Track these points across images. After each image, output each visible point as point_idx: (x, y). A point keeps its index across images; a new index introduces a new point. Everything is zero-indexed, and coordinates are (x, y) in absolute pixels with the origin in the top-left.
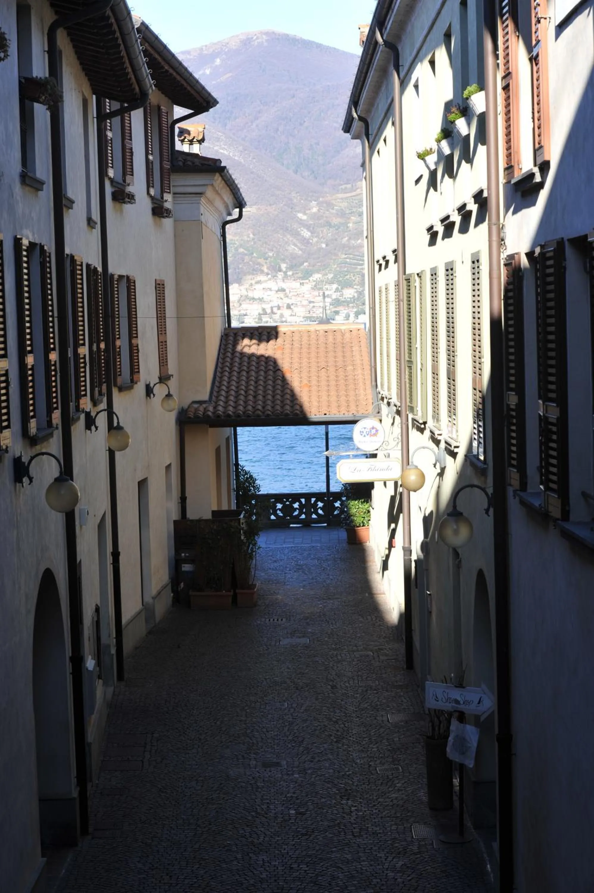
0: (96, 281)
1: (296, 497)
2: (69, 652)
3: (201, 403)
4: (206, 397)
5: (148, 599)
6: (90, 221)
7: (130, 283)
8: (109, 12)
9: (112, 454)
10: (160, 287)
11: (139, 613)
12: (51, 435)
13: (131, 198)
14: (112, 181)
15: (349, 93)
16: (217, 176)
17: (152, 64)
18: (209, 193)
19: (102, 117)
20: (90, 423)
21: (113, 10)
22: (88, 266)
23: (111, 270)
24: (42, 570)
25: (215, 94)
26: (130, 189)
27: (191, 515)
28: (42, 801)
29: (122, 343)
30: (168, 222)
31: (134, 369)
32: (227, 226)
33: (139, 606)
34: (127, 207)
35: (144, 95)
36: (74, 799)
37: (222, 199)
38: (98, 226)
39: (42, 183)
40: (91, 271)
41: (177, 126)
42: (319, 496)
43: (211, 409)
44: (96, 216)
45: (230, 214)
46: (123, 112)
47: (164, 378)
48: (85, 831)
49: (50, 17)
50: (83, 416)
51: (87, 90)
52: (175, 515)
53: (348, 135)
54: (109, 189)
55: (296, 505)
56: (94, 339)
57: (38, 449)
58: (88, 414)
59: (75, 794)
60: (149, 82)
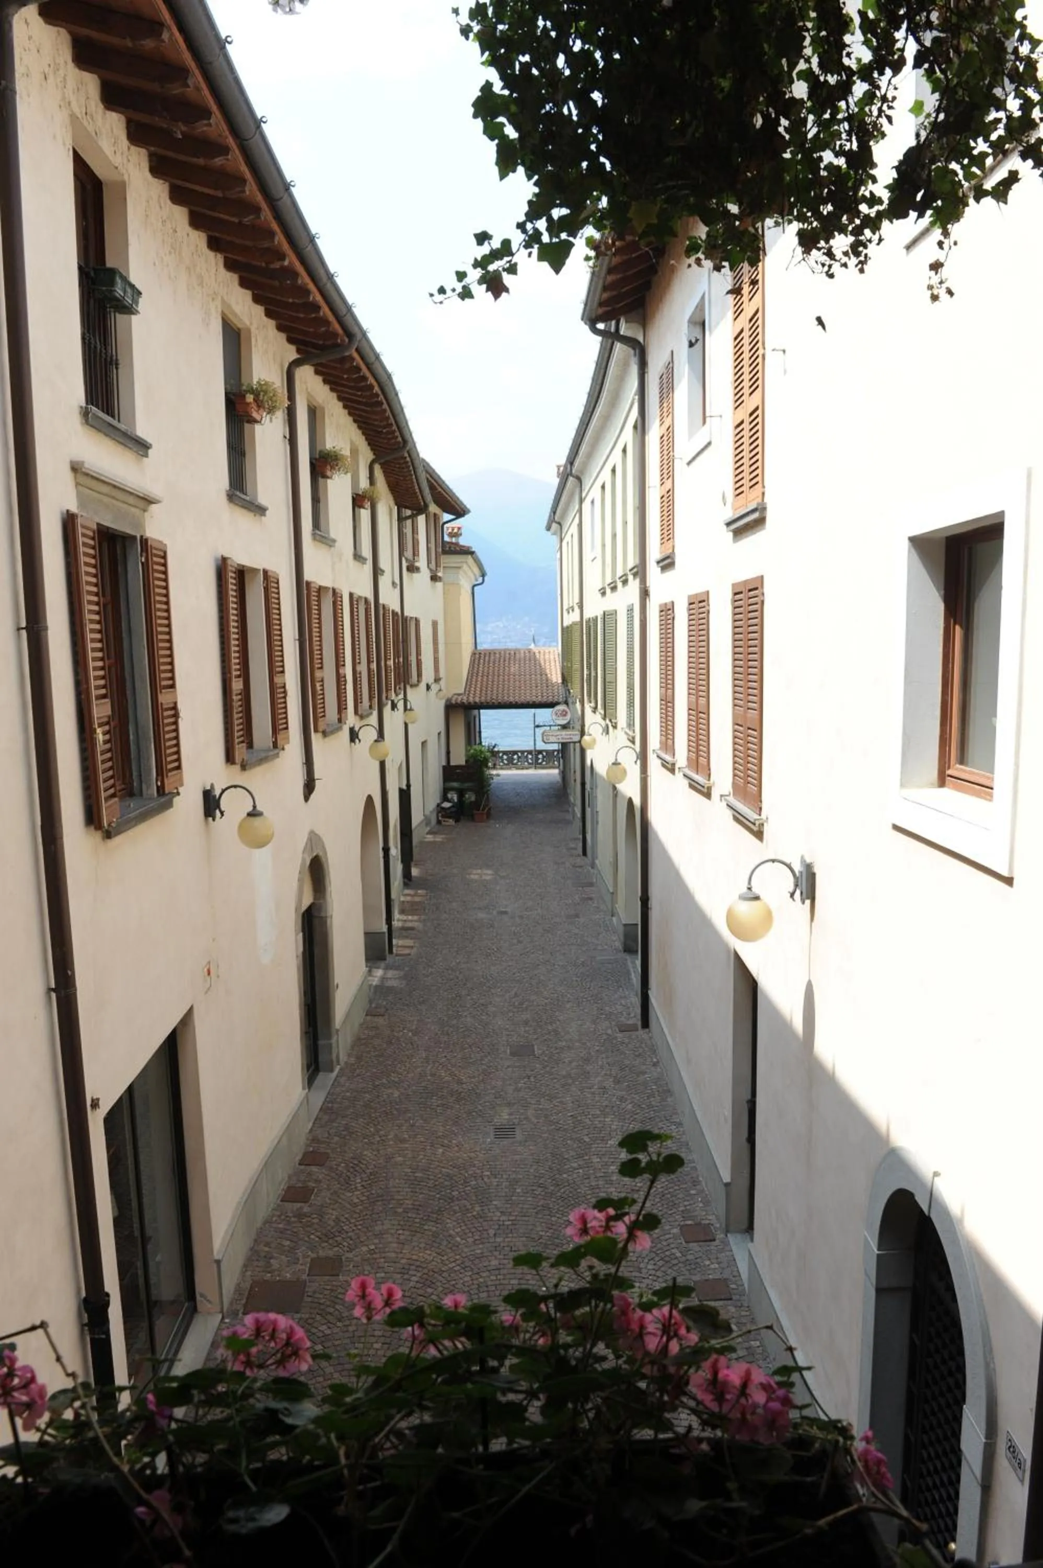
0: (397, 621)
1: (515, 753)
2: (381, 845)
3: (459, 695)
4: (462, 691)
5: (427, 813)
6: (394, 583)
7: (417, 621)
8: (406, 455)
9: (406, 725)
10: (435, 624)
11: (422, 822)
12: (371, 714)
13: (417, 570)
14: (407, 560)
15: (550, 506)
16: (470, 556)
17: (432, 488)
18: (465, 567)
19: (401, 519)
20: (394, 706)
21: (408, 452)
22: (393, 611)
23: (406, 614)
24: (366, 795)
25: (468, 506)
26: (417, 564)
27: (452, 763)
28: (366, 934)
29: (413, 658)
30: (439, 585)
31: (419, 675)
32: (476, 588)
33: (422, 817)
34: (415, 575)
35: (426, 506)
36: (384, 933)
37: (472, 571)
38: (399, 587)
39: (365, 559)
40: (394, 614)
41: (446, 526)
42: (530, 752)
43: (465, 698)
44: (397, 581)
45: (477, 580)
46: (413, 517)
47: (437, 680)
48: (391, 951)
49: (370, 456)
50: (390, 702)
51: (392, 502)
52: (444, 763)
53: (549, 533)
54: (405, 565)
55: (515, 757)
56: (397, 655)
57: (365, 722)
58: (393, 702)
59: (385, 928)
60: (429, 498)
